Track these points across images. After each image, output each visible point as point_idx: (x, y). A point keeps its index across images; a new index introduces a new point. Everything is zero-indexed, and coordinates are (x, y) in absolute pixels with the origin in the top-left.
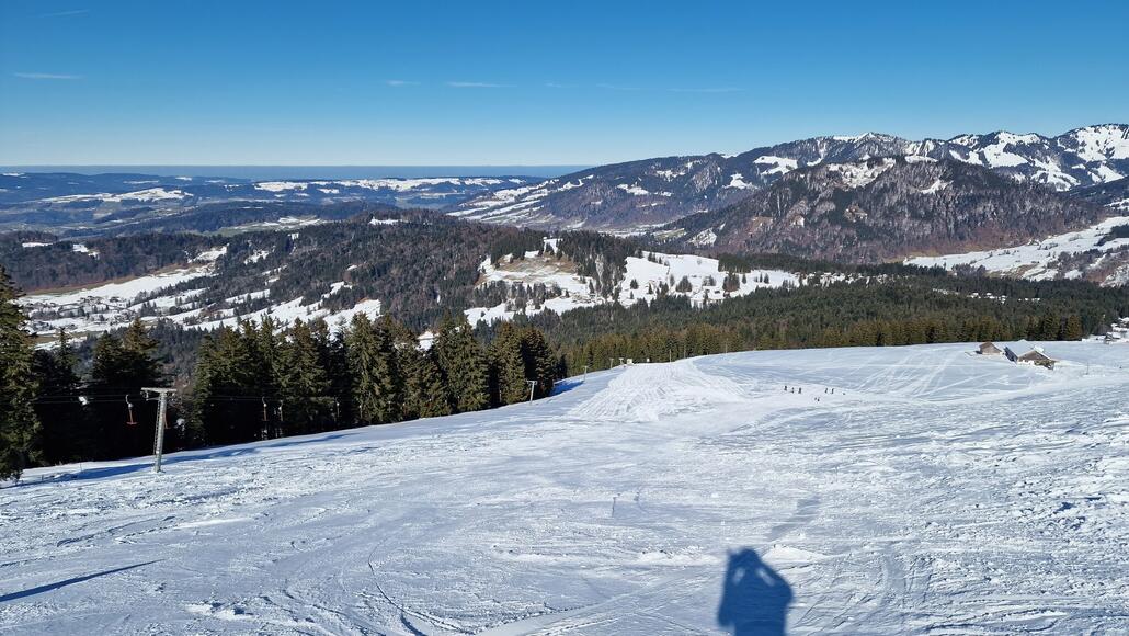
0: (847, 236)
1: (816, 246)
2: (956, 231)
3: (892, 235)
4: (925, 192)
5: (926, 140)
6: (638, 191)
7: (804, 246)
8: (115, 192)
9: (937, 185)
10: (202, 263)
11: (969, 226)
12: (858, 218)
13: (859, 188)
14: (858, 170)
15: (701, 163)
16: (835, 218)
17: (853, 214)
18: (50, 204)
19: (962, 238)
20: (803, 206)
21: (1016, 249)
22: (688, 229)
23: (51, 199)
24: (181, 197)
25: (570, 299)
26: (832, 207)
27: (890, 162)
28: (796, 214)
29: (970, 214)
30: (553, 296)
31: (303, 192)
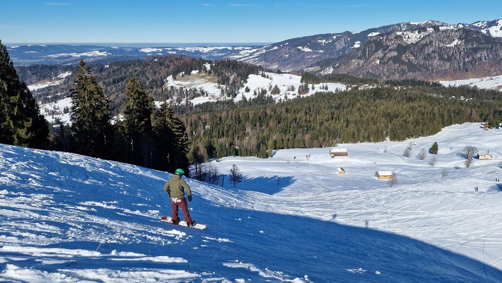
0: (402, 69)
1: (384, 75)
2: (463, 67)
3: (427, 69)
4: (448, 46)
5: (459, 24)
6: (307, 50)
7: (378, 74)
8: (78, 53)
9: (455, 43)
10: (60, 79)
11: (472, 64)
12: (409, 60)
13: (412, 44)
14: (412, 34)
15: (340, 36)
16: (396, 60)
17: (407, 58)
18: (50, 58)
19: (467, 71)
20: (380, 54)
21: (497, 77)
22: (321, 66)
23: (51, 56)
24: (106, 55)
25: (208, 97)
26: (396, 54)
27: (430, 30)
28: (375, 58)
29: (473, 57)
30: (199, 95)
31: (160, 53)
